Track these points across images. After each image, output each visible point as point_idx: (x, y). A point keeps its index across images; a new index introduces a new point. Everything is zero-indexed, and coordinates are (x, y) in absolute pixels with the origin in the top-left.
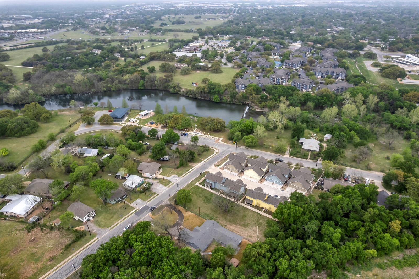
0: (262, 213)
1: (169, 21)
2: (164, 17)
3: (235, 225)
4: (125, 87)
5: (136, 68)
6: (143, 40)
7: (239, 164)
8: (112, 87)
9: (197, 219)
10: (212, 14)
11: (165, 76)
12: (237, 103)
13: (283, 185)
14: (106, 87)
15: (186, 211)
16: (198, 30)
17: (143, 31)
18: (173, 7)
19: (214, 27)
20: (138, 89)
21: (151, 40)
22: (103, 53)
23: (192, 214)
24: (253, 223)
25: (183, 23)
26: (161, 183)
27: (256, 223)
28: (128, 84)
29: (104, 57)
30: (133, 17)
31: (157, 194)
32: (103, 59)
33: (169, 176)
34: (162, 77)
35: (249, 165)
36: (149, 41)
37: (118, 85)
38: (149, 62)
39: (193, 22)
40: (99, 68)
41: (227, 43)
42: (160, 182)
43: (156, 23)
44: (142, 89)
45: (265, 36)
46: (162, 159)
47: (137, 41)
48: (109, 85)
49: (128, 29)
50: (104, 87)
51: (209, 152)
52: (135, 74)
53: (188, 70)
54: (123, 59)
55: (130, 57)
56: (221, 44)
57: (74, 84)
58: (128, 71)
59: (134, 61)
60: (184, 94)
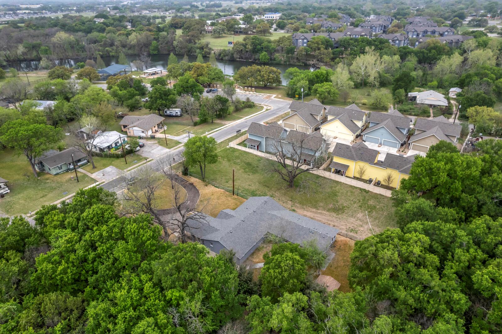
0: (370, 188)
3: (314, 210)
7: (311, 116)
8: (111, 52)
9: (230, 199)
12: (296, 64)
13: (401, 148)
15: (206, 186)
22: (106, 22)
23: (217, 189)
24: (355, 205)
26: (161, 145)
27: (361, 206)
28: (135, 46)
31: (148, 160)
33: (178, 135)
35: (330, 118)
37: (120, 48)
41: (276, 15)
42: (159, 142)
44: (156, 54)
46: (168, 112)
48: (106, 49)
50: (99, 51)
51: (253, 109)
52: (145, 32)
53: (223, 30)
56: (269, 16)
57: (54, 44)
60: (217, 57)
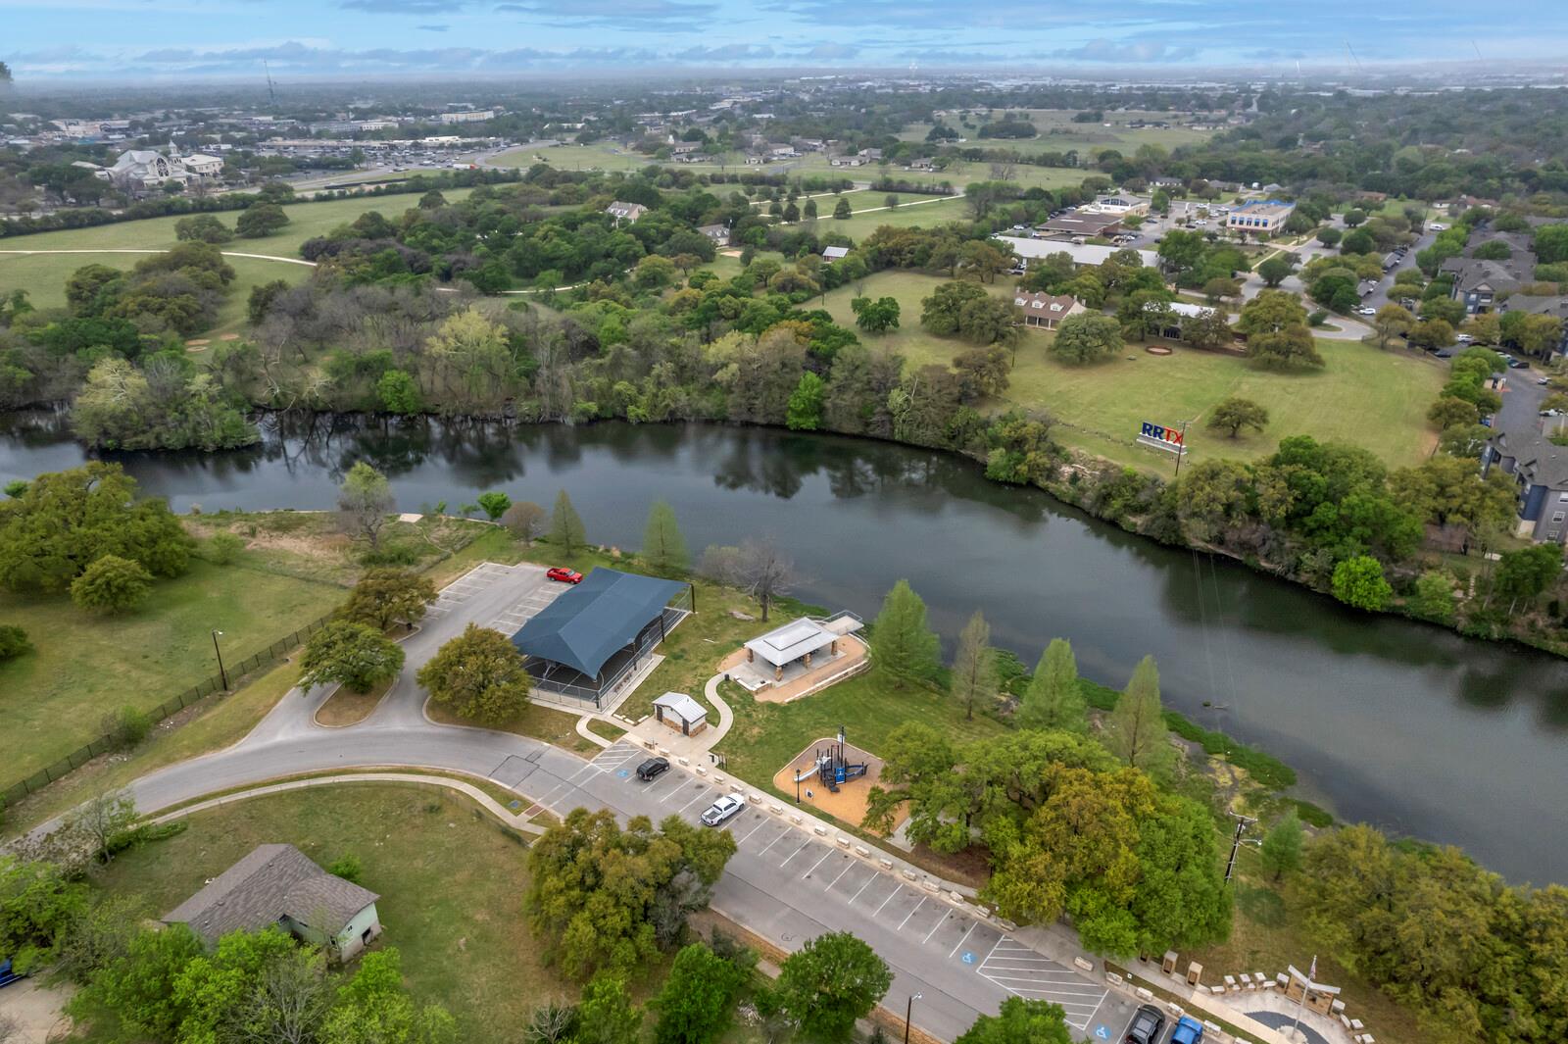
1: (967, 126)
2: (943, 113)
4: (707, 405)
5: (795, 302)
6: (847, 185)
8: (633, 401)
10: (1147, 109)
11: (958, 363)
14: (604, 394)
16: (1103, 157)
17: (852, 152)
18: (980, 85)
19: (1178, 151)
20: (783, 427)
21: (886, 186)
22: (647, 221)
25: (1026, 132)
28: (729, 390)
29: (648, 240)
30: (822, 110)
32: (639, 246)
34: (943, 368)
36: (874, 188)
37: (673, 389)
38: (866, 274)
39: (1067, 132)
40: (606, 289)
41: (1277, 216)
43: (909, 130)
44: (808, 431)
45: (1469, 192)
47: (822, 187)
48: (617, 387)
49: (793, 145)
50: (589, 395)
52: (780, 334)
53: (1104, 334)
54: (737, 254)
55: (772, 245)
56: (1246, 216)
57: (433, 360)
58: (745, 314)
59: (790, 268)
60: (1086, 502)
